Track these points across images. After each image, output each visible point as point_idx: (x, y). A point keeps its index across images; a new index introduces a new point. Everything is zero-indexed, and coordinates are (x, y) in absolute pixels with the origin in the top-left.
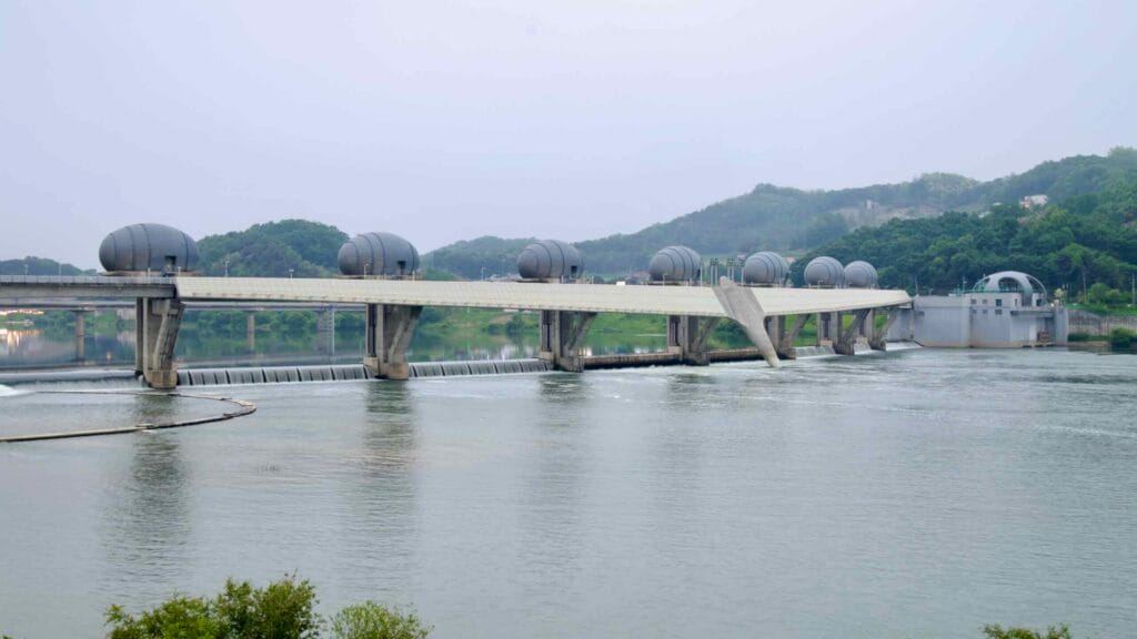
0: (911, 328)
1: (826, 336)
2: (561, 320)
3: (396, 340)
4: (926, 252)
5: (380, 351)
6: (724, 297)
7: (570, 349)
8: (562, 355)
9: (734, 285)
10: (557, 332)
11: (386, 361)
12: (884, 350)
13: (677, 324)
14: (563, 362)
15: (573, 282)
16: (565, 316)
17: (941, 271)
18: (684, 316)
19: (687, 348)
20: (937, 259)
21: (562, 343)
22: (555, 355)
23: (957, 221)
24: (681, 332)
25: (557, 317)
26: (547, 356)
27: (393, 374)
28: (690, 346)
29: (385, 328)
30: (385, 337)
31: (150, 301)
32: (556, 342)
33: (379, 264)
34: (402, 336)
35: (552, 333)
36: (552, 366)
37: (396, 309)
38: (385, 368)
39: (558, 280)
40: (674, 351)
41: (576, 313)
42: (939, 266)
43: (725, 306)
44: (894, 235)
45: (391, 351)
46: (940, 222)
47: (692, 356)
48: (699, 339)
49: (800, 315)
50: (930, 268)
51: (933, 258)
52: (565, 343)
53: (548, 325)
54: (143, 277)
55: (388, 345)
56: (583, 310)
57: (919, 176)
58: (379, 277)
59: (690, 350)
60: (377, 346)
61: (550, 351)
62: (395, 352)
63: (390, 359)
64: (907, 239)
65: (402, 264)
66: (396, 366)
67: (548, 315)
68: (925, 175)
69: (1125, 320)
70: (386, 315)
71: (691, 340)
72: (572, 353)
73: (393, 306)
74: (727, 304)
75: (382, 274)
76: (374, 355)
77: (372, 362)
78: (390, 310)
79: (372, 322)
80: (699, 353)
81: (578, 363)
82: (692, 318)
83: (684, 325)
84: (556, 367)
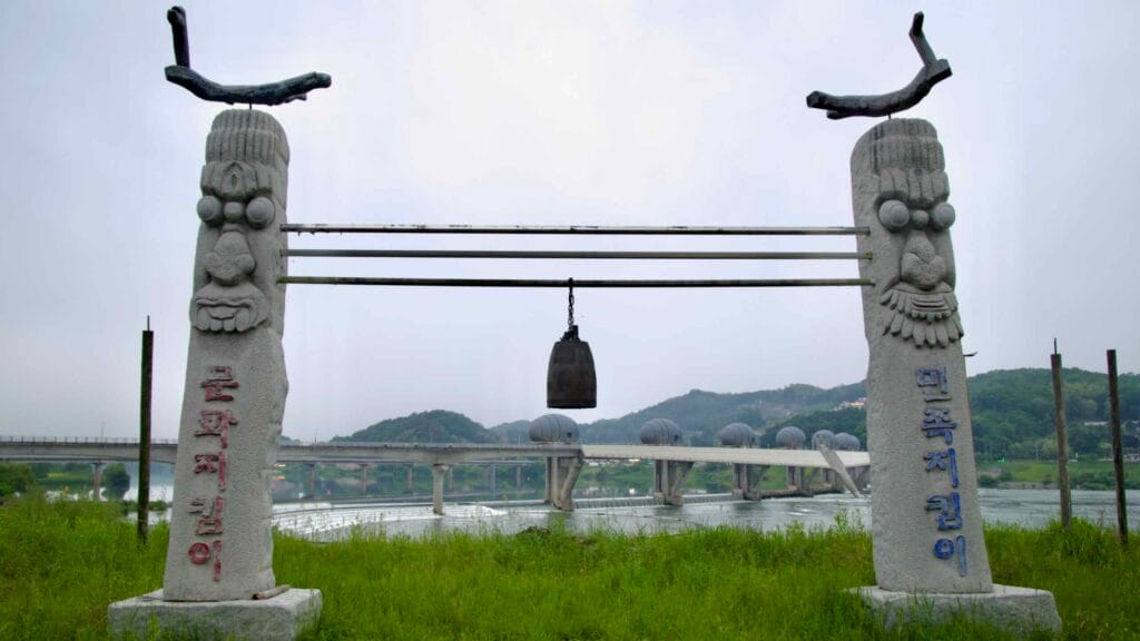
2: (748, 471)
3: (677, 480)
5: (665, 488)
6: (825, 456)
7: (753, 487)
8: (749, 491)
9: (827, 449)
10: (746, 479)
11: (669, 495)
13: (793, 472)
14: (750, 495)
15: (753, 447)
16: (750, 466)
18: (798, 467)
19: (800, 487)
21: (749, 485)
22: (744, 491)
24: (796, 477)
25: (745, 469)
26: (740, 492)
27: (674, 501)
28: (802, 486)
29: (669, 475)
30: (669, 480)
31: (559, 459)
32: (744, 482)
34: (681, 479)
35: (741, 478)
36: (743, 498)
37: (677, 463)
38: (669, 499)
39: (745, 446)
40: (793, 489)
45: (673, 488)
47: (804, 492)
48: (807, 481)
53: (739, 473)
54: (556, 445)
55: (671, 485)
59: (802, 488)
60: (663, 485)
61: (741, 488)
62: (676, 489)
63: (673, 494)
66: (677, 497)
67: (738, 467)
69: (986, 470)
70: (669, 467)
71: (803, 482)
72: (755, 490)
73: (674, 462)
74: (828, 460)
75: (666, 443)
76: (661, 491)
77: (659, 495)
78: (672, 464)
79: (659, 471)
80: (808, 490)
81: (758, 495)
82: (803, 469)
83: (798, 472)
84: (746, 498)
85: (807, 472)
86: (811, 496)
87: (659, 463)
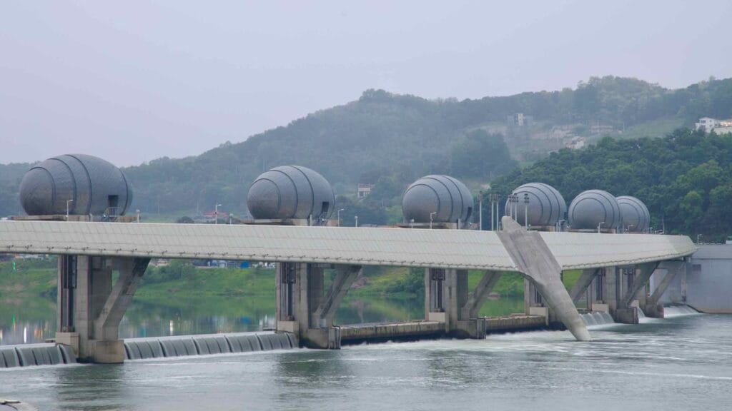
0: (684, 287)
1: (600, 298)
2: (309, 278)
3: (108, 306)
4: (674, 184)
5: (82, 324)
6: (511, 244)
7: (322, 316)
8: (311, 325)
9: (520, 228)
10: (304, 294)
11: (91, 337)
12: (662, 317)
13: (440, 281)
14: (313, 335)
15: (324, 224)
16: (314, 269)
17: (697, 209)
18: (450, 269)
19: (455, 316)
20: (691, 193)
21: (311, 309)
22: (300, 325)
23: (694, 143)
24: (446, 291)
25: (304, 273)
26: (290, 327)
27: (102, 355)
28: (459, 313)
29: (91, 292)
30: (90, 304)
32: (301, 306)
33: (83, 200)
34: (119, 300)
35: (295, 296)
36: (297, 341)
37: (108, 263)
38: (90, 348)
39: (305, 221)
40: (436, 319)
41: (333, 266)
42: (694, 202)
43: (513, 256)
44: (610, 160)
45: (100, 323)
46: (668, 144)
47: (463, 326)
48: (472, 301)
49: (586, 270)
50: (682, 205)
51: (685, 192)
52: (315, 309)
53: (290, 284)
55: (95, 312)
56: (341, 261)
57: (586, 81)
58: (82, 217)
59: (460, 319)
60: (76, 315)
61: (293, 319)
62: (105, 325)
63: (99, 334)
64: (628, 166)
65: (113, 199)
66: (108, 343)
67: (288, 270)
68: (594, 79)
70: (92, 271)
71: (461, 304)
72: (325, 323)
73: (103, 258)
74: (516, 253)
75: (87, 213)
76: (72, 330)
77: (65, 338)
78: (99, 265)
79: (69, 282)
80: (473, 322)
81: (332, 336)
82: (462, 274)
83: (450, 282)
84: (303, 342)
85: (473, 282)
86: (481, 337)
87: (69, 261)
